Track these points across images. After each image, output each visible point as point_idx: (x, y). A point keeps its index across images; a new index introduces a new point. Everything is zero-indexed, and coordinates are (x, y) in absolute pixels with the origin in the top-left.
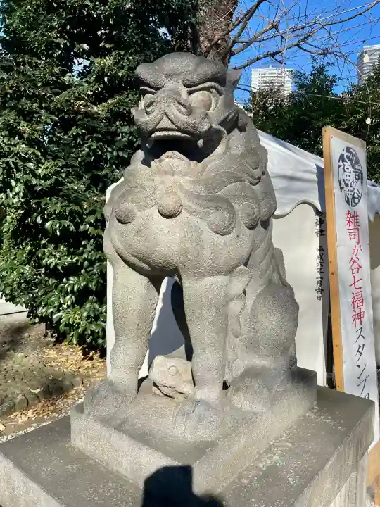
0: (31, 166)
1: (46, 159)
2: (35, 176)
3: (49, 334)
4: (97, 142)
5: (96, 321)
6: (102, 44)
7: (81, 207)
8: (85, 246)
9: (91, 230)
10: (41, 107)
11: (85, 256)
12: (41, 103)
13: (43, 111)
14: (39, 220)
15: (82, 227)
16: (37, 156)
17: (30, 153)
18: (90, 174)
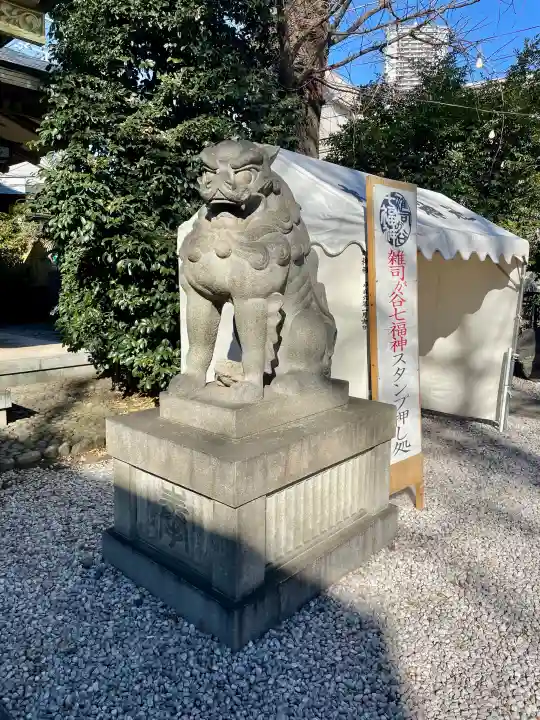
0: (100, 202)
1: (115, 194)
2: (106, 213)
3: (117, 387)
4: (167, 175)
5: (170, 364)
6: (169, 59)
7: (153, 246)
8: (156, 287)
9: (163, 269)
10: (106, 136)
11: (157, 296)
12: (106, 132)
13: (109, 140)
14: (110, 259)
15: (153, 267)
16: (105, 191)
17: (99, 188)
18: (160, 209)
